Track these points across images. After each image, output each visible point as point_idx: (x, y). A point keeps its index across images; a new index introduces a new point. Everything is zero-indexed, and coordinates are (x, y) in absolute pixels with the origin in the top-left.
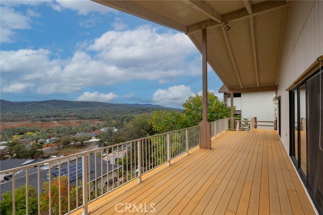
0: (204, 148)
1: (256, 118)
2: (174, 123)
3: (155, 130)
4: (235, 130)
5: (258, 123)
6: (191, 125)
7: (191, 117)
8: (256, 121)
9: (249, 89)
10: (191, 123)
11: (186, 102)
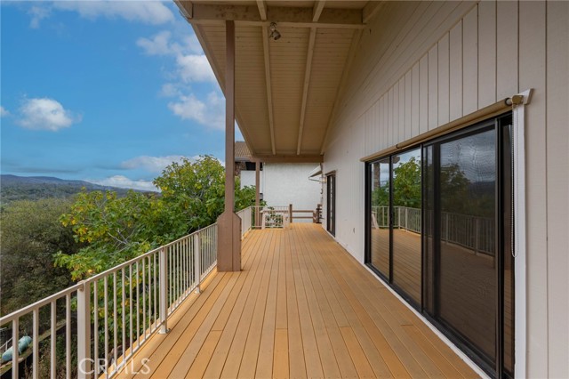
0: (227, 271)
1: (291, 206)
2: (136, 220)
3: (82, 240)
4: (261, 228)
5: (294, 214)
6: (176, 222)
7: (177, 205)
8: (291, 211)
9: (284, 156)
10: (177, 219)
11: (162, 176)
